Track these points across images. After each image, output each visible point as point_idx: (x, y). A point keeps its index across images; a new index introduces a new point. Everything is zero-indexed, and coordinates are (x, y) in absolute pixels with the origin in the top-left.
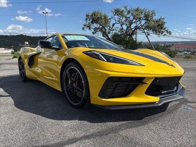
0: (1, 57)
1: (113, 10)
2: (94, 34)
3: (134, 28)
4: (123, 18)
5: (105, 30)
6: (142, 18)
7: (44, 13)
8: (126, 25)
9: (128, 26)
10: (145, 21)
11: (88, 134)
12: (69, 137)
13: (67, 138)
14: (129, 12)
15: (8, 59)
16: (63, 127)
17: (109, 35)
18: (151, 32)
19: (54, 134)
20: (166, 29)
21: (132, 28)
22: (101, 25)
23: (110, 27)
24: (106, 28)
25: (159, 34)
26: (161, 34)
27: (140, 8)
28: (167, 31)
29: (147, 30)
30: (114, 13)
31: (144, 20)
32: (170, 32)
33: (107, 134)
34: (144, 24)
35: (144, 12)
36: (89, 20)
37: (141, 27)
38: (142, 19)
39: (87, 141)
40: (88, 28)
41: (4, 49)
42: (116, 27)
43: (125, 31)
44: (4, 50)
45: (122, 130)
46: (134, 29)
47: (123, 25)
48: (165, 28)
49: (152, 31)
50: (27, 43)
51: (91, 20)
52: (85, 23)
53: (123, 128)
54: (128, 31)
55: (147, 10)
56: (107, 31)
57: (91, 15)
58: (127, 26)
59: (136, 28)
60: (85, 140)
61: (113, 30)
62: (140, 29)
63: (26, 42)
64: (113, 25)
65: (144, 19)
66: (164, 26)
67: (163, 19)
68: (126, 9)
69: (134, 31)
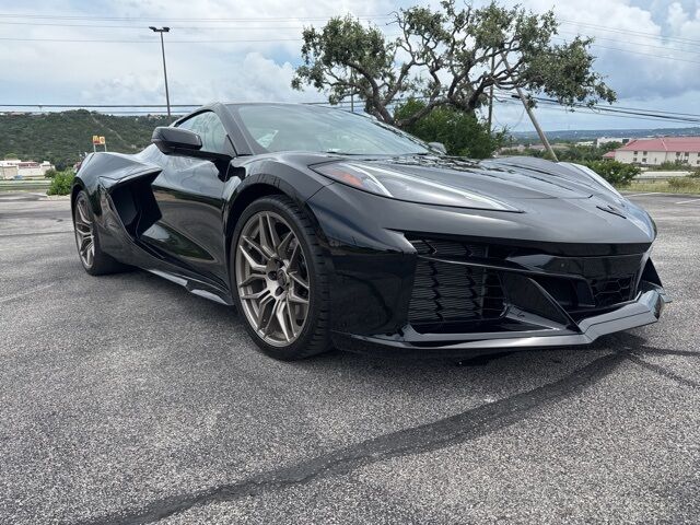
0: (4, 193)
1: (402, 16)
2: (336, 103)
3: (478, 81)
4: (436, 44)
5: (376, 89)
6: (510, 43)
7: (155, 30)
8: (452, 67)
9: (459, 74)
10: (520, 54)
11: (236, 478)
12: (157, 492)
13: (150, 497)
14: (459, 22)
15: (29, 200)
16: (148, 453)
17: (388, 107)
18: (543, 95)
19: (105, 479)
20: (597, 83)
21: (471, 80)
22: (361, 72)
23: (393, 78)
24: (379, 82)
25: (572, 101)
26: (579, 100)
27: (499, 6)
28: (600, 90)
29: (527, 86)
30: (408, 26)
31: (515, 50)
32: (610, 91)
33: (306, 480)
34: (517, 66)
35: (514, 22)
36: (317, 54)
37: (505, 78)
38: (507, 46)
39: (223, 506)
40: (314, 81)
41: (19, 162)
42: (416, 79)
43: (447, 93)
44: (21, 166)
45: (372, 460)
46: (479, 85)
47: (438, 68)
48: (592, 79)
49: (545, 91)
50: (102, 140)
51: (323, 53)
52: (303, 64)
53: (375, 455)
54: (457, 93)
55: (527, 14)
56: (382, 92)
57: (322, 33)
58: (453, 73)
59: (488, 80)
60: (218, 502)
61: (405, 89)
62: (500, 82)
63: (95, 138)
64: (405, 71)
65: (517, 46)
66: (590, 70)
67: (586, 43)
68: (450, 12)
69: (481, 89)
